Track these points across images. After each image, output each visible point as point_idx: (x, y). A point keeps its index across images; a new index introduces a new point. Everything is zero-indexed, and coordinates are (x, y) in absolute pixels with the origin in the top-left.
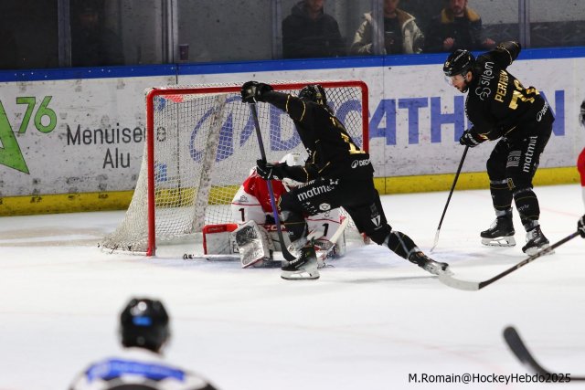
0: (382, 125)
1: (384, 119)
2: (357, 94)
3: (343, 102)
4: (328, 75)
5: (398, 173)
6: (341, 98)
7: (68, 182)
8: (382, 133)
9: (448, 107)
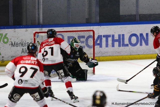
0: (98, 42)
1: (99, 40)
2: (91, 33)
3: (88, 35)
4: (84, 28)
5: (102, 55)
6: (87, 34)
7: (12, 57)
8: (98, 44)
9: (116, 37)
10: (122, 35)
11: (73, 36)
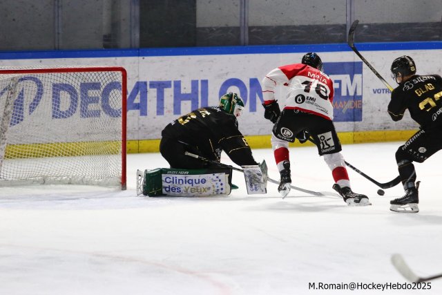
0: (137, 100)
1: (138, 96)
2: (118, 76)
3: (108, 82)
4: (97, 62)
5: (148, 137)
6: (106, 79)
8: (137, 107)
9: (186, 88)
10: (203, 81)
11: (67, 83)
